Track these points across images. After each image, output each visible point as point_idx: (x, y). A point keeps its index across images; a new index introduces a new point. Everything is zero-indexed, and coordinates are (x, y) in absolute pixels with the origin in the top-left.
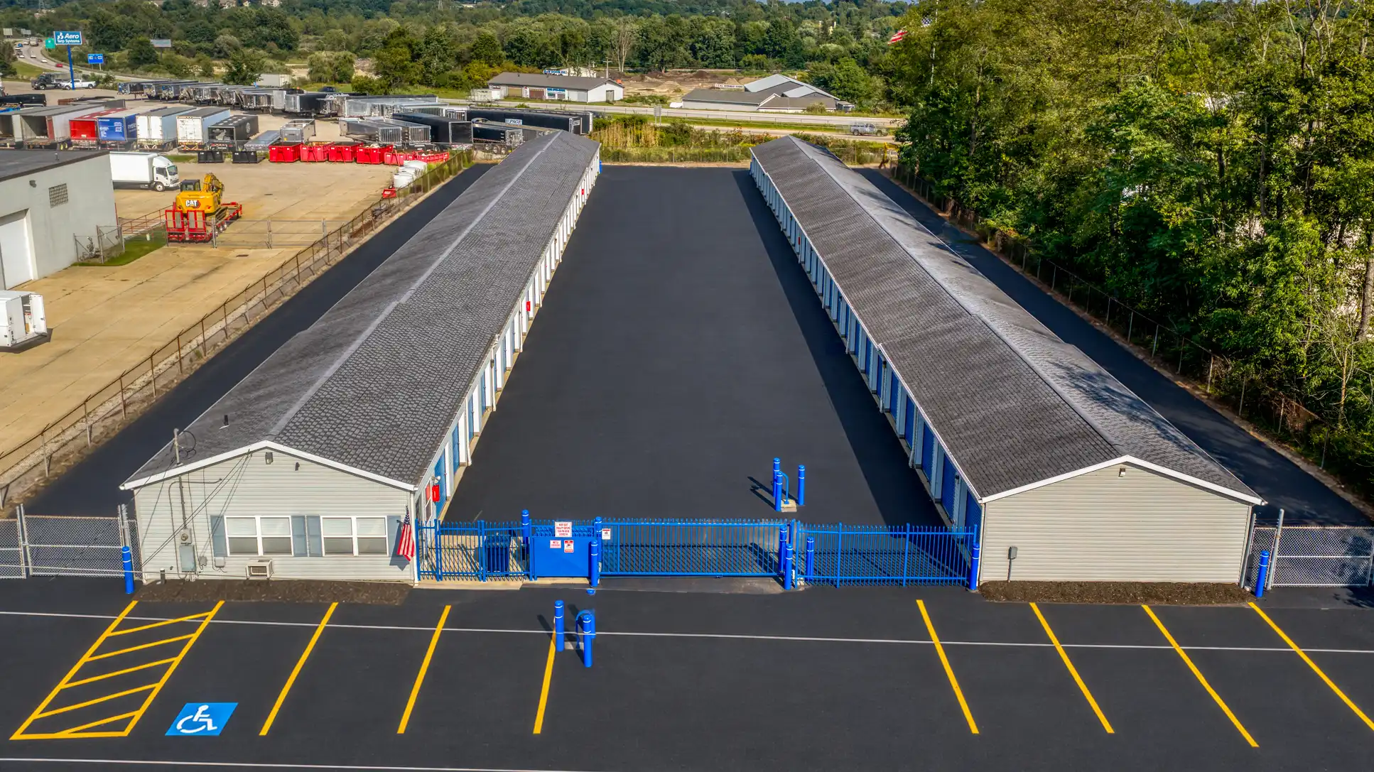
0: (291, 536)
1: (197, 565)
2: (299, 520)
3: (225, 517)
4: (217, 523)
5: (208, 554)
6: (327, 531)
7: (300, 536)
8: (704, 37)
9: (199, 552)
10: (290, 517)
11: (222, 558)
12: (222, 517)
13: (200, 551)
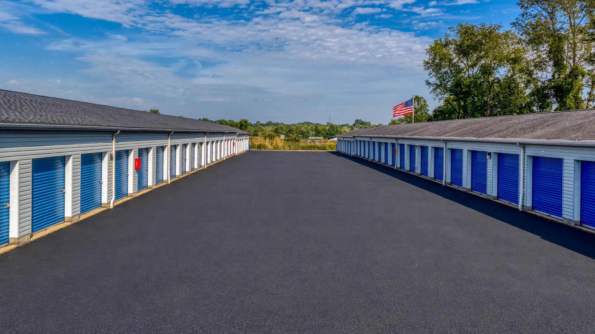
8: (302, 132)
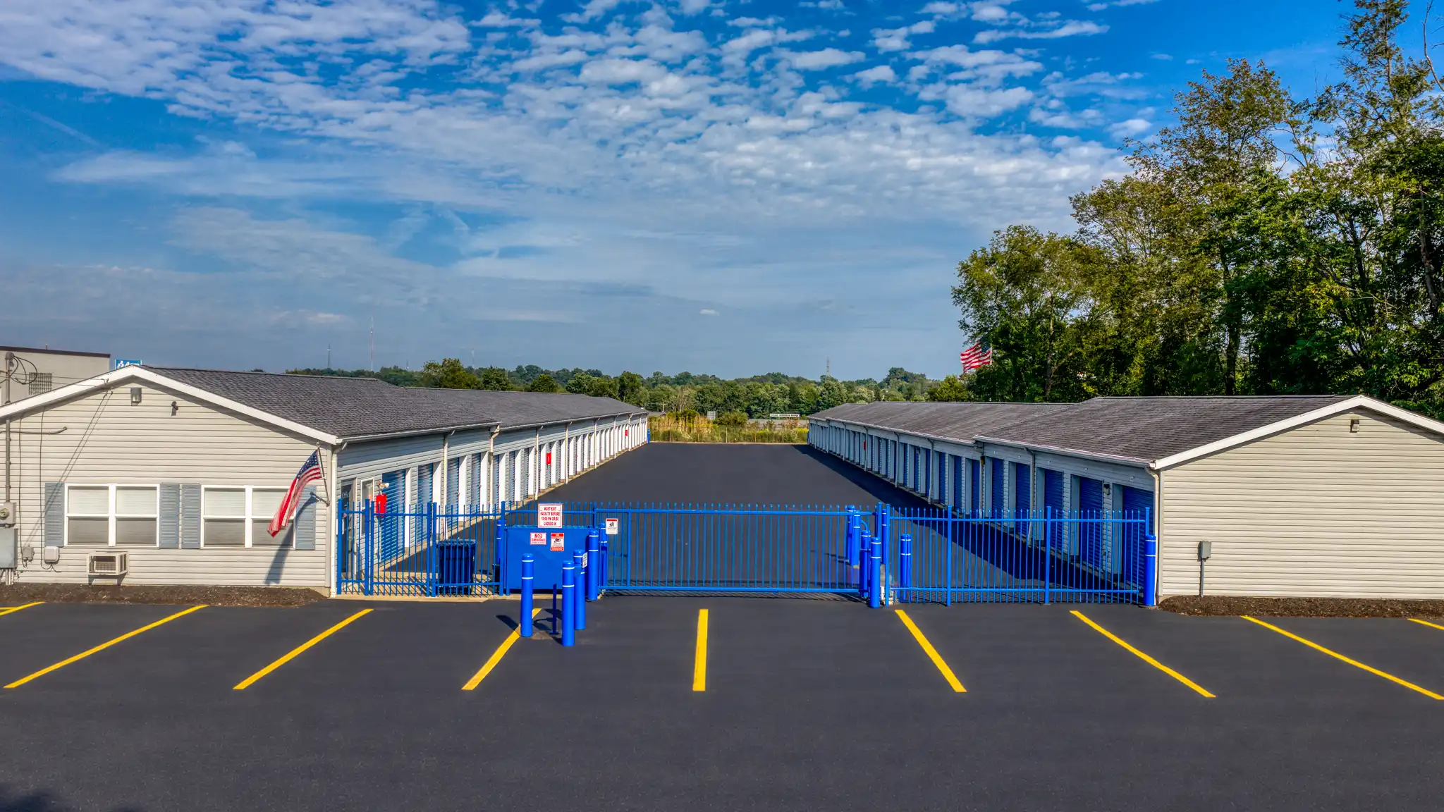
0: (157, 515)
1: (20, 562)
2: (171, 490)
3: (66, 486)
4: (53, 493)
5: (36, 543)
6: (210, 508)
7: (170, 514)
8: (760, 400)
9: (24, 540)
10: (158, 486)
11: (55, 548)
12: (62, 485)
13: (24, 538)
